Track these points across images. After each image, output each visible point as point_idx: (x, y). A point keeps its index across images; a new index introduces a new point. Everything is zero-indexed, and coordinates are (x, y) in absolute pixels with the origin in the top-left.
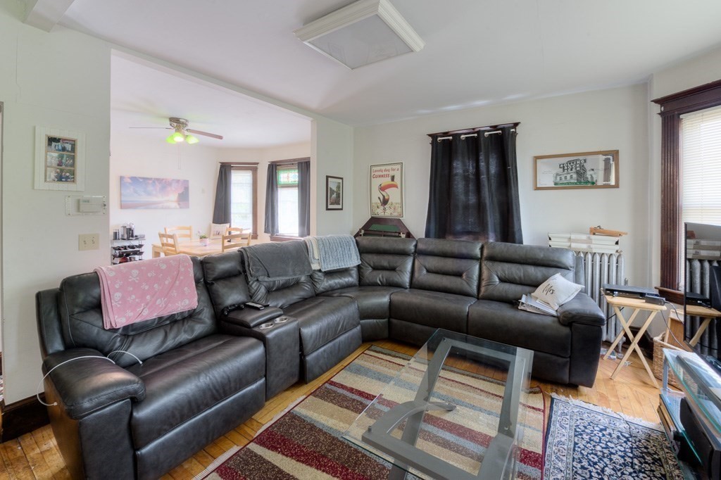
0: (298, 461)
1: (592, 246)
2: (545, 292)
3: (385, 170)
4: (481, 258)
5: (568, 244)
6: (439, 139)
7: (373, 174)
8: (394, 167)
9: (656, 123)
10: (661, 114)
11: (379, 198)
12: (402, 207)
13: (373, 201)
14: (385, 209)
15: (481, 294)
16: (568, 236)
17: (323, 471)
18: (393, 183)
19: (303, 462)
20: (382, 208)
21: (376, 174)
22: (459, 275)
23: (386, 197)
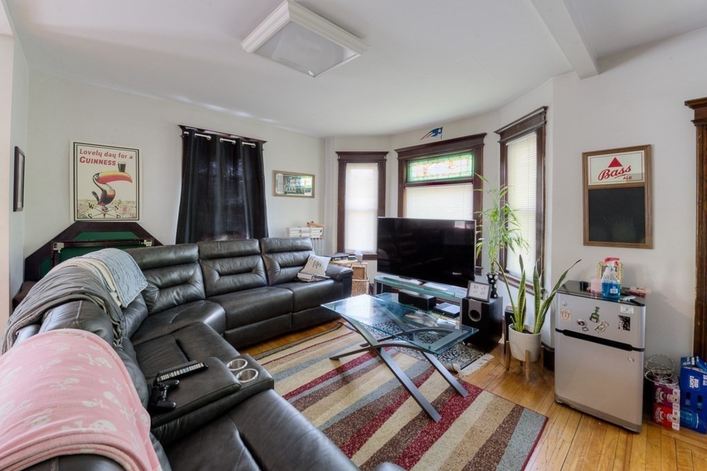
0: (359, 449)
1: (312, 234)
2: (315, 267)
3: (106, 154)
4: (261, 253)
5: (299, 234)
6: (196, 134)
7: (79, 156)
8: (123, 152)
9: (336, 165)
10: (339, 160)
11: (94, 193)
12: (138, 207)
13: (80, 197)
14: (105, 210)
15: (270, 282)
16: (300, 229)
17: (374, 432)
18: (122, 174)
19: (361, 445)
20: (100, 208)
21: (87, 156)
22: (249, 271)
23: (109, 193)
